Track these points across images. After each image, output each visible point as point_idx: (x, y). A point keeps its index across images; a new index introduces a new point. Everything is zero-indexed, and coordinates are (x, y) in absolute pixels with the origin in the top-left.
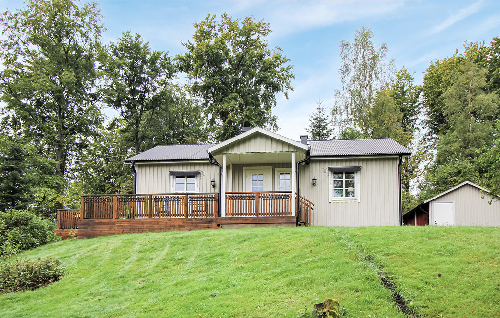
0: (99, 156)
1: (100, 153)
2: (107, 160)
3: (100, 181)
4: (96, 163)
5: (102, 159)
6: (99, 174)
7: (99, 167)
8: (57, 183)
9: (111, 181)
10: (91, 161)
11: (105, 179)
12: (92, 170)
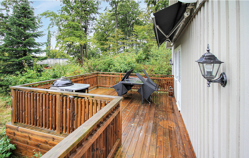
0: (102, 24)
1: (102, 23)
2: (105, 25)
3: (103, 33)
4: (101, 27)
5: (103, 25)
6: (102, 31)
7: (102, 28)
8: (79, 35)
9: (106, 33)
10: (99, 26)
11: (104, 32)
12: (100, 29)
